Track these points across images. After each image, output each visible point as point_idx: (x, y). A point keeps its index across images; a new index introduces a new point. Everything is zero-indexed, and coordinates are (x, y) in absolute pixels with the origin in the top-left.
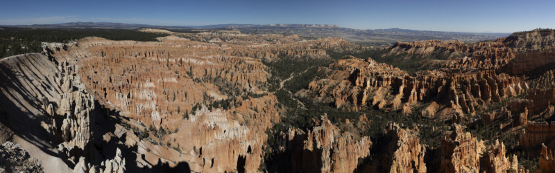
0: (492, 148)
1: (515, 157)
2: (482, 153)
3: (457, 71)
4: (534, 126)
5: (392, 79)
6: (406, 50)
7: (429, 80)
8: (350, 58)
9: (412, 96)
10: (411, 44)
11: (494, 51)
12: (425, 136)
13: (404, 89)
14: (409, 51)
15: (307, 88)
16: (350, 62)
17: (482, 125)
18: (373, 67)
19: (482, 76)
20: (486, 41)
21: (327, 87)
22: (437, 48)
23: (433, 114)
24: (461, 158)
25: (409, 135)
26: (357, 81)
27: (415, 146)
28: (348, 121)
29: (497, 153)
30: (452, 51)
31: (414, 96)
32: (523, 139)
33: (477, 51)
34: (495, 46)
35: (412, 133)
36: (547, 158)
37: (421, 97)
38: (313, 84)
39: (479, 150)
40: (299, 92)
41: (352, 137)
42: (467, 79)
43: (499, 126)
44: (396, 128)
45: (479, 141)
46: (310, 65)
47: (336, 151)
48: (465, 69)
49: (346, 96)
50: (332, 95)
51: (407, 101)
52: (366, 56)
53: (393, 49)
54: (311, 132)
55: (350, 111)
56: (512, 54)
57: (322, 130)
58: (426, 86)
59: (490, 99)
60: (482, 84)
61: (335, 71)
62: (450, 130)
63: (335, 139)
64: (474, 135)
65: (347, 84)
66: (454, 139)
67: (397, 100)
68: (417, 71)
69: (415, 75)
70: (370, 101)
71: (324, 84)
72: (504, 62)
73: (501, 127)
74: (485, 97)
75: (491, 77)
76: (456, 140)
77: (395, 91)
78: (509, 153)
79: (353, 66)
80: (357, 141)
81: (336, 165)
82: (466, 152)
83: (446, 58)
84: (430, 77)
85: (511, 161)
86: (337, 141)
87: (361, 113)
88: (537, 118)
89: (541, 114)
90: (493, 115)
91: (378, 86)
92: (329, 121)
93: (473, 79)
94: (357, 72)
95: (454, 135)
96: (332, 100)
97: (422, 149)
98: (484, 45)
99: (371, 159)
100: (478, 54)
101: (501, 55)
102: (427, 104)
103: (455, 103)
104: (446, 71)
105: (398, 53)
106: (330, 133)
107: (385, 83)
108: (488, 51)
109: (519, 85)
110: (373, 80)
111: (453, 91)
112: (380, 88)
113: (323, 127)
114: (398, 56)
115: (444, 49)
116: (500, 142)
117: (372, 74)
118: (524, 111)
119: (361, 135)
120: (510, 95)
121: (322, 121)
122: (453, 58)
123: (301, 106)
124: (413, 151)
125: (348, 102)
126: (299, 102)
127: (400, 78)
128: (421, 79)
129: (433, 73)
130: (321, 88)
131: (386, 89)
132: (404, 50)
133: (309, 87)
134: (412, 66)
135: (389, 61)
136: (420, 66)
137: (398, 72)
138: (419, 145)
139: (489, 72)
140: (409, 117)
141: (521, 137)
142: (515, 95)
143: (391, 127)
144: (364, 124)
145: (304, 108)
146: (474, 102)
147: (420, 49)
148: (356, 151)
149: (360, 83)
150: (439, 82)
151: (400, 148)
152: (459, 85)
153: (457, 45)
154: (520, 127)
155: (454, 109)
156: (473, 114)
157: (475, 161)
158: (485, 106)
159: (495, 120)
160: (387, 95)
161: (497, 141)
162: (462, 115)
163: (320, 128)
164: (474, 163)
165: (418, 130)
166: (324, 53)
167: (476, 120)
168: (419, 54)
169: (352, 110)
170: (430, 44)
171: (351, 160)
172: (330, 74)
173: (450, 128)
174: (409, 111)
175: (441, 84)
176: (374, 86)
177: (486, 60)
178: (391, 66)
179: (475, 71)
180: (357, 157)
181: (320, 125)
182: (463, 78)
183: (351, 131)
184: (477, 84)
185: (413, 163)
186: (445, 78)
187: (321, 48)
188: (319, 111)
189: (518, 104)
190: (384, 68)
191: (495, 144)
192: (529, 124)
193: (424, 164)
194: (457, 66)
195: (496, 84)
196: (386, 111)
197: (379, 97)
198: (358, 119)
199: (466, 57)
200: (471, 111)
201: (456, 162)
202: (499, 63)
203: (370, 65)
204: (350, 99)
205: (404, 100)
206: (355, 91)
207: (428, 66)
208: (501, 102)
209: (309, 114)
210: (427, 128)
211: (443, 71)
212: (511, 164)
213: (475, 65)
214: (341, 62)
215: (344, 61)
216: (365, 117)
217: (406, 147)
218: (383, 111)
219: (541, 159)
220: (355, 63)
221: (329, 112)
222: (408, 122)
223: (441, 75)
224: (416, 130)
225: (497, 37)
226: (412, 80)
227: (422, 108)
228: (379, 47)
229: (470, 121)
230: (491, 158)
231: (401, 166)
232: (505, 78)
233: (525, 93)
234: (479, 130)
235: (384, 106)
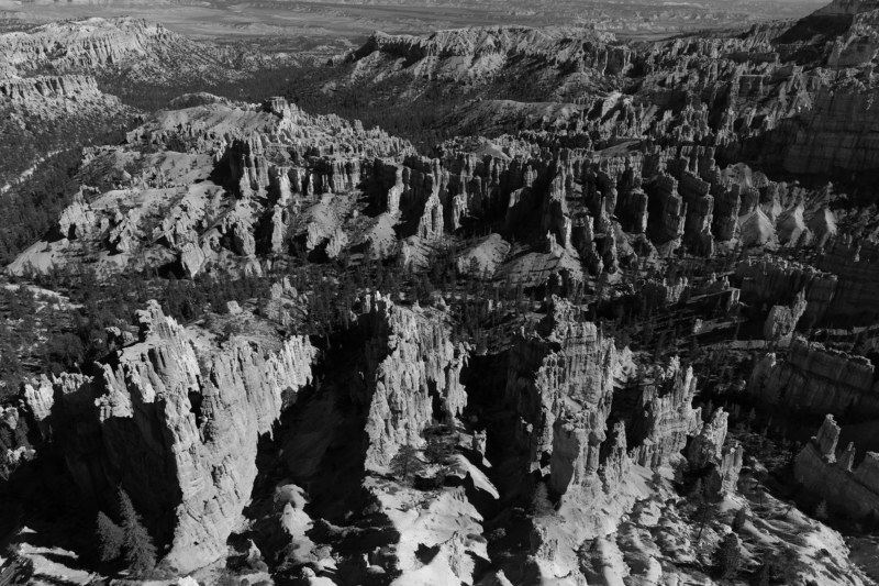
0: (655, 375)
1: (722, 417)
2: (624, 379)
3: (578, 142)
4: (816, 357)
5: (362, 166)
6: (405, 65)
7: (482, 170)
8: (203, 102)
9: (427, 216)
10: (424, 41)
11: (730, 76)
12: (463, 323)
13: (403, 197)
14: (417, 70)
15: (53, 234)
16: (206, 116)
17: (637, 311)
18: (295, 128)
19: (662, 166)
20: (705, 34)
21: (135, 217)
22: (514, 58)
23: (491, 269)
24: (562, 380)
25: (422, 320)
26: (245, 182)
27: (435, 346)
28: (234, 307)
29: (666, 388)
30: (568, 68)
31: (433, 218)
32: (762, 377)
33: (662, 74)
34: (738, 58)
35: (429, 316)
36: (832, 458)
37: (456, 218)
38: (76, 215)
39: (616, 371)
40: (23, 258)
41: (253, 345)
42: (610, 172)
43: (691, 325)
44: (382, 304)
45: (620, 348)
46: (43, 144)
47: (211, 390)
48: (605, 138)
49: (216, 235)
50: (163, 242)
51: (414, 232)
52: (263, 89)
53: (360, 63)
54: (115, 369)
55: (236, 276)
56: (802, 94)
57: (151, 353)
58: (472, 186)
59: (678, 243)
60: (657, 191)
61: (155, 157)
62: (538, 312)
63: (201, 362)
64: (606, 332)
65: (210, 196)
66: (546, 333)
67: (383, 230)
68: (445, 137)
69: (438, 153)
70: (296, 242)
71: (124, 210)
72: (758, 122)
73: (698, 327)
74: (660, 234)
75: (695, 173)
76: (553, 338)
77: (374, 203)
78: (707, 400)
79: (220, 130)
80: (271, 352)
81: (216, 424)
82: (577, 367)
83: (543, 97)
84: (487, 160)
85: (707, 418)
86: (209, 365)
87: (272, 277)
88: (835, 338)
89: (857, 330)
90: (675, 292)
91: (320, 191)
92: (171, 321)
93: (629, 172)
94: (238, 151)
95: (548, 325)
96: (169, 256)
97: (456, 354)
98: (693, 48)
99: (318, 387)
100: (662, 83)
101: (753, 92)
102: (474, 239)
103: (561, 242)
104: (539, 140)
105: (380, 77)
106: (181, 351)
107: (340, 182)
108: (702, 74)
109: (798, 215)
110: (301, 173)
111: (558, 204)
112: (326, 198)
113: (154, 340)
114: (381, 86)
115: (540, 61)
116: (684, 365)
117: (293, 155)
118: (789, 301)
119: (283, 335)
120: (752, 242)
121: (144, 327)
122: (568, 97)
123: (52, 301)
124: (431, 358)
125: (226, 253)
126: (37, 291)
127: (389, 161)
128: (457, 165)
129: (496, 146)
130: (113, 224)
131: (345, 199)
132: (398, 63)
133: (65, 230)
134: (428, 123)
135: (350, 105)
136: (454, 121)
137: (382, 144)
138: (448, 343)
139: (692, 156)
140: (419, 275)
141: (756, 372)
142: (773, 245)
143: (368, 303)
144: (287, 307)
145: (63, 304)
146: (621, 242)
147: (454, 60)
148: (271, 376)
149: (254, 187)
150: (514, 175)
151: (396, 354)
152: (579, 188)
153: (587, 47)
154: (762, 344)
155: (558, 259)
156: (614, 278)
157: (599, 392)
158: (654, 260)
159: (681, 304)
160: (350, 216)
161: (675, 362)
162: (577, 274)
163: (144, 348)
164: (596, 398)
165: (448, 308)
166: (90, 91)
167: (619, 294)
168: (450, 80)
169: (242, 274)
170: (490, 41)
171: (261, 401)
172: (135, 168)
173: (538, 307)
174: (421, 259)
175: (522, 182)
176: (305, 193)
177: (690, 108)
178: (358, 123)
179: (640, 146)
180: (278, 391)
181: (142, 339)
182: (595, 167)
183: (248, 330)
184: (640, 191)
185: (432, 384)
186: (535, 164)
187: (73, 70)
188: (128, 300)
189: (774, 275)
190: (335, 132)
191: (666, 365)
192: (795, 345)
193: (461, 388)
194: (580, 123)
195: (710, 197)
196: (350, 264)
197: (326, 225)
198: (268, 296)
199: (616, 95)
200: (608, 268)
201: (545, 388)
202: (739, 124)
203: (285, 123)
204: (231, 241)
205: (405, 229)
206: (243, 215)
207: (481, 120)
208: (712, 255)
209: (92, 318)
210: (471, 303)
211: (532, 142)
212: (705, 427)
213: (645, 126)
214: (171, 121)
215: (183, 116)
216: (288, 285)
217: (411, 350)
218: (340, 264)
219: (807, 451)
220: (229, 120)
221: (167, 292)
222: (417, 289)
223: (523, 151)
224: (441, 308)
225: (753, 18)
226: (427, 168)
227: (458, 250)
228: (310, 54)
229: (600, 294)
230: (647, 397)
231: (399, 392)
232: (749, 182)
233: (814, 246)
234: (624, 322)
235: (344, 250)
